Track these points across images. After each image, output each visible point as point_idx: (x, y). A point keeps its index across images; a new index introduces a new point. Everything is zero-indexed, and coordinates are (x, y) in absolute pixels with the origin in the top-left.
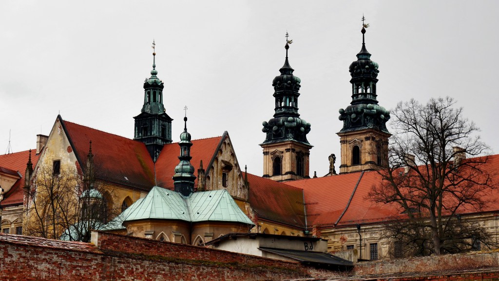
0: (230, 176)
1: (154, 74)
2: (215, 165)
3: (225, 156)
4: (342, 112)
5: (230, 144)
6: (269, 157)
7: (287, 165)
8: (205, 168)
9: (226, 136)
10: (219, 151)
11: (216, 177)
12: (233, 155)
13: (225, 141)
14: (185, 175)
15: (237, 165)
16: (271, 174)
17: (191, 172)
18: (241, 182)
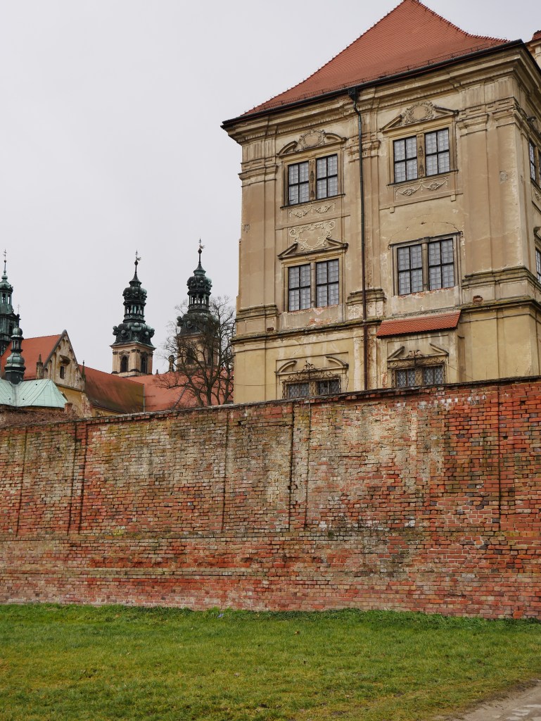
0: (67, 369)
1: (5, 278)
2: (53, 359)
3: (64, 352)
4: (179, 319)
5: (68, 341)
6: (119, 356)
7: (133, 363)
8: (44, 361)
9: (65, 334)
10: (58, 346)
11: (54, 368)
12: (71, 351)
13: (64, 338)
14: (15, 365)
15: (75, 360)
16: (119, 370)
17: (22, 362)
18: (78, 375)
